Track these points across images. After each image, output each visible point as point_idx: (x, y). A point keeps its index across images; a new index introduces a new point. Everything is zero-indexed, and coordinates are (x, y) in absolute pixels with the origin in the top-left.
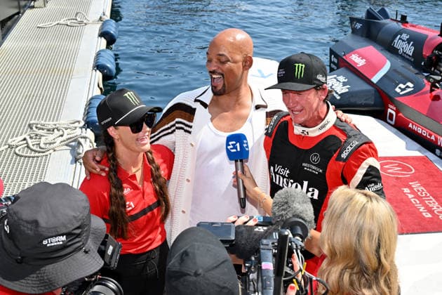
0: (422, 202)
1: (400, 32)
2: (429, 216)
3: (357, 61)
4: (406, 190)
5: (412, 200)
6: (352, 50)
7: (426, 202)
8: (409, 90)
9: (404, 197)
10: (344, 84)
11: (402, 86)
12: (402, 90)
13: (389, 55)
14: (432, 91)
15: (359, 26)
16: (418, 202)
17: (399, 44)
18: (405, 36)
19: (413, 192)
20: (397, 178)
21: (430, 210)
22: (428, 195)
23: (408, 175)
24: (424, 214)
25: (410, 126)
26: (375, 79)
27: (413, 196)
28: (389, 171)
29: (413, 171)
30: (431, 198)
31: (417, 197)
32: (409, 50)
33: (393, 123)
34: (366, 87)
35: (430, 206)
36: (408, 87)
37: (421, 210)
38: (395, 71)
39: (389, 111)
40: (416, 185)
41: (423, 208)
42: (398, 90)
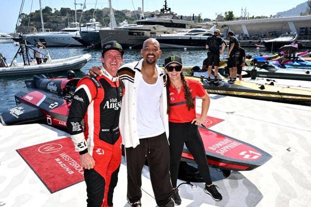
0: (67, 164)
1: (49, 82)
2: (73, 172)
3: (29, 98)
4: (58, 160)
5: (61, 165)
6: (26, 94)
7: (70, 164)
8: (56, 106)
9: (57, 165)
10: (21, 110)
11: (52, 105)
12: (53, 106)
13: (45, 93)
14: (67, 104)
15: (30, 84)
16: (65, 165)
17: (50, 87)
18: (52, 83)
19: (62, 160)
20: (52, 154)
21: (72, 169)
22: (71, 159)
23: (58, 150)
24: (69, 172)
25: (60, 123)
26: (38, 105)
27: (62, 162)
28: (47, 150)
29: (62, 147)
30: (73, 160)
31: (65, 162)
32: (55, 88)
33: (51, 124)
34: (34, 109)
35: (73, 165)
36: (56, 104)
37: (67, 170)
38: (48, 99)
39: (48, 118)
40: (63, 155)
41: (68, 168)
42: (50, 107)
